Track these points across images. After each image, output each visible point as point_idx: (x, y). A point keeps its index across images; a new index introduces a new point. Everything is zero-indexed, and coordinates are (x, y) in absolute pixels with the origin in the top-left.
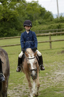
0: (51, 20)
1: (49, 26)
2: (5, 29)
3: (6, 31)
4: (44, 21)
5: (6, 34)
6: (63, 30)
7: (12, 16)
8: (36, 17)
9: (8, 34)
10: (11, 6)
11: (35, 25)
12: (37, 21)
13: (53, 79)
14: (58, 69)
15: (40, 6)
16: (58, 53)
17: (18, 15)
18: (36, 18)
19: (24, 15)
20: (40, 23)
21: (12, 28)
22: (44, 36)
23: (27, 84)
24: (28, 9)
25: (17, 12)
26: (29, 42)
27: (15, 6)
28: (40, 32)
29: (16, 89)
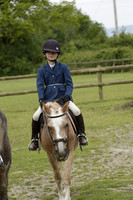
0: (102, 41)
1: (97, 53)
2: (6, 60)
3: (9, 62)
4: (88, 42)
5: (8, 69)
6: (126, 62)
7: (20, 33)
8: (70, 35)
9: (13, 69)
10: (19, 11)
11: (69, 51)
12: (72, 43)
13: (106, 162)
14: (116, 141)
15: (79, 12)
16: (117, 109)
17: (34, 30)
18: (71, 37)
19: (45, 31)
20: (79, 47)
21: (20, 57)
22: (88, 73)
23: (51, 172)
24: (54, 19)
25: (31, 25)
26: (54, 86)
27: (27, 13)
28: (79, 66)
29: (28, 184)
